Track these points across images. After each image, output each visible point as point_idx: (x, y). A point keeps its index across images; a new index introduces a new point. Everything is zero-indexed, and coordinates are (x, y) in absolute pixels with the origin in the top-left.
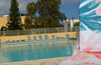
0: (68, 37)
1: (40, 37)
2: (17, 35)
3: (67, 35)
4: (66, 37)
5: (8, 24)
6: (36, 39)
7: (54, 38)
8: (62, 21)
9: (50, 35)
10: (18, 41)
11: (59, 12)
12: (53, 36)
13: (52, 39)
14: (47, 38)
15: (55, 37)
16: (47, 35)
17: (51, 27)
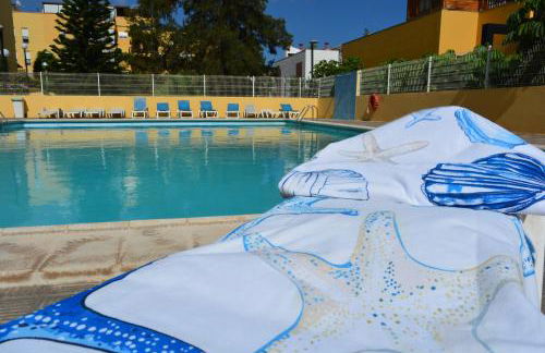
0: (287, 116)
1: (184, 107)
2: (92, 91)
3: (286, 108)
4: (281, 116)
5: (60, 47)
6: (166, 115)
7: (235, 115)
8: (273, 51)
9: (220, 104)
10: (96, 116)
11: (266, 13)
12: (231, 107)
13: (227, 118)
14: (210, 115)
15: (241, 111)
16: (210, 103)
17: (226, 72)
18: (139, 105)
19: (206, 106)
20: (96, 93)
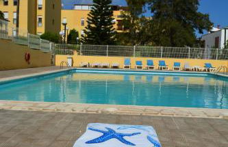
0: (209, 71)
1: (150, 63)
2: (103, 54)
3: (208, 66)
4: (205, 70)
5: (88, 31)
6: (141, 68)
7: (178, 69)
9: (170, 62)
12: (176, 64)
13: (174, 71)
14: (164, 68)
15: (181, 67)
16: (164, 62)
18: (127, 62)
19: (162, 63)
20: (105, 55)
